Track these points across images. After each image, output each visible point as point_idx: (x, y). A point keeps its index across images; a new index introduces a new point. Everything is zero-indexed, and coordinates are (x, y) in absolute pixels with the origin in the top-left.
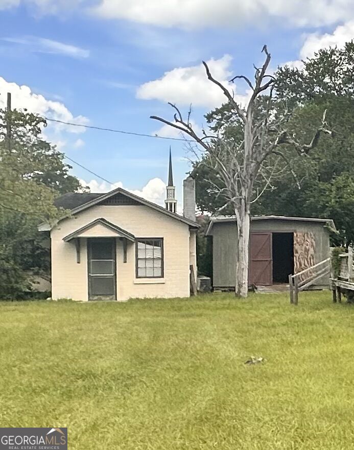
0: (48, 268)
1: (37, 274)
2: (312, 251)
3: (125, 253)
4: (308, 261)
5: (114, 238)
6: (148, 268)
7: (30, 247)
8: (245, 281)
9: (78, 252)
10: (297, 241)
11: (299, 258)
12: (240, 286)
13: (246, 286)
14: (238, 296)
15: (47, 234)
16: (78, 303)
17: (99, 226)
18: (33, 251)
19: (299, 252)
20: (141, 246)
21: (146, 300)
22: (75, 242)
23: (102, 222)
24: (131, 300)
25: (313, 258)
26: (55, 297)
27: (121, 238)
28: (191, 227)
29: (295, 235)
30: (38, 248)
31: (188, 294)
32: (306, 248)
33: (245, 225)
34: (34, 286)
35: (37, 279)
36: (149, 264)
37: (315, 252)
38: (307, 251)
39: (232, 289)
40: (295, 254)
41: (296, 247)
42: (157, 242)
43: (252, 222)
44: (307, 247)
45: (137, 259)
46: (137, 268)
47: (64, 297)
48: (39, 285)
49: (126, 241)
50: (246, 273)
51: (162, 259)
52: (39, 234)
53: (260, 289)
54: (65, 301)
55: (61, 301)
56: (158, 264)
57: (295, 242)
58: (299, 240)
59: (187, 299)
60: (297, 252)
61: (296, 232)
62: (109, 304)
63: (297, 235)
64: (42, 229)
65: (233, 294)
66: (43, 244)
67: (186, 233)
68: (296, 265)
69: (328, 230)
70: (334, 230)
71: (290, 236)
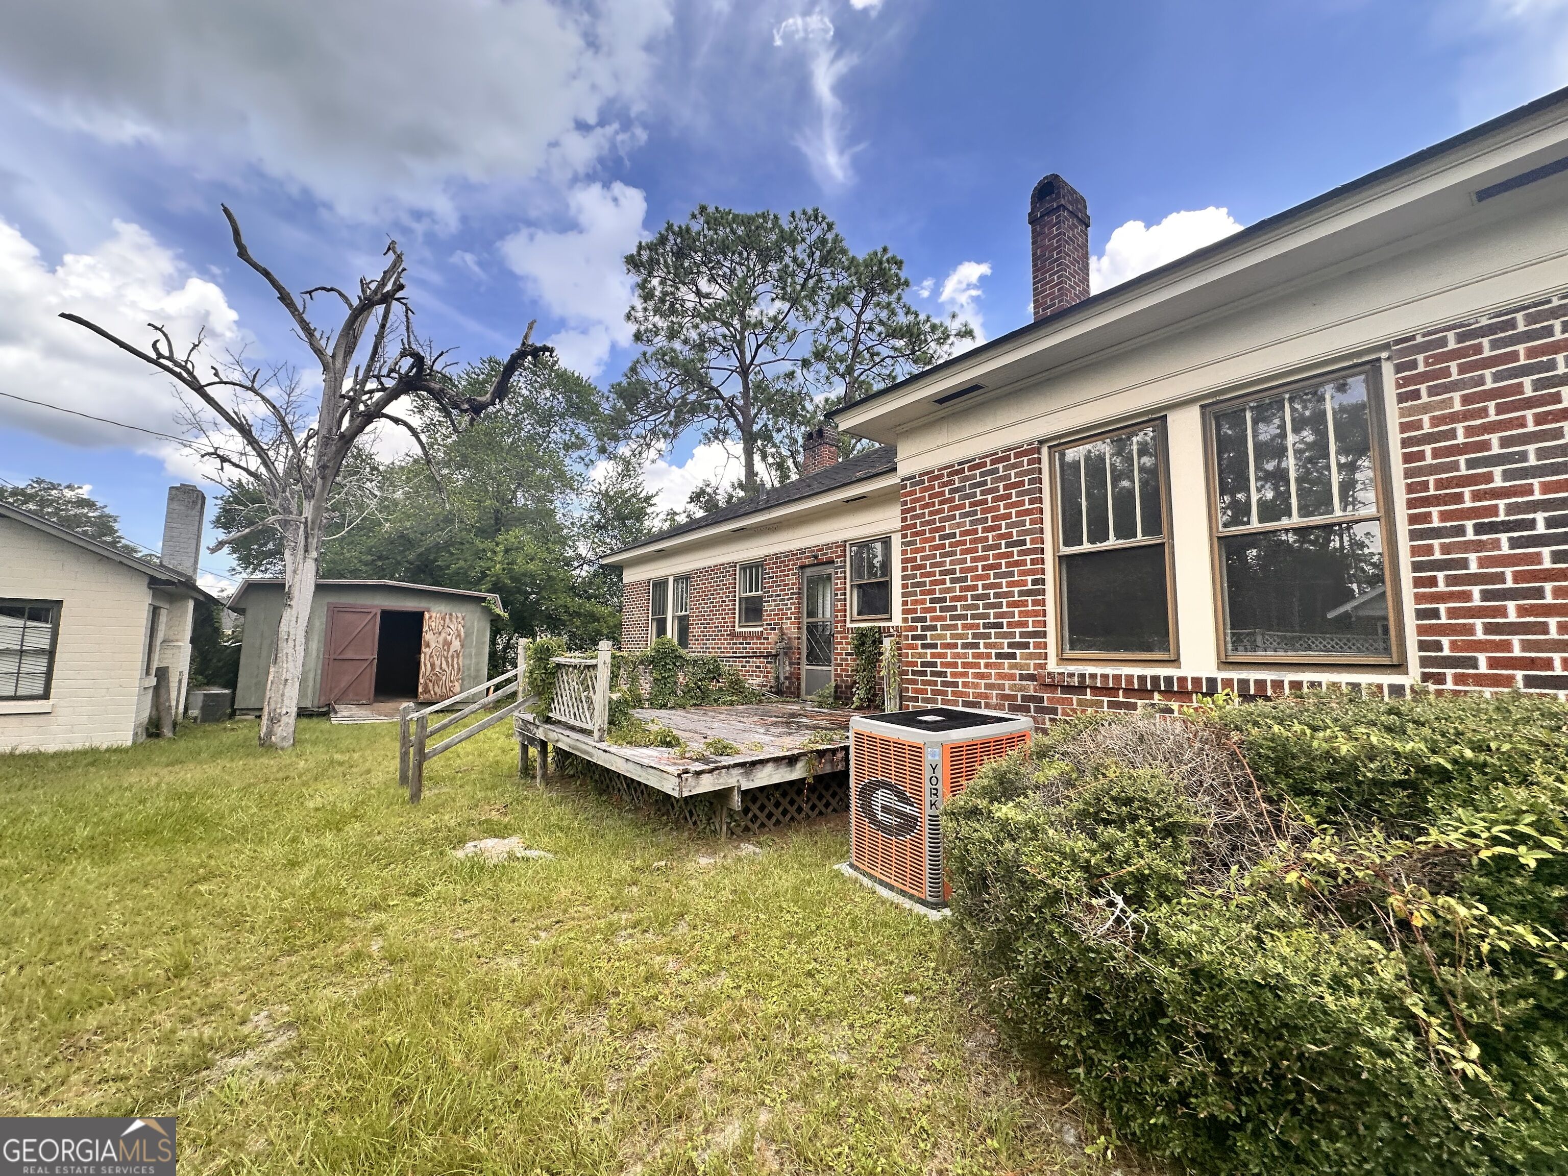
2: (456, 645)
4: (447, 662)
10: (430, 626)
11: (431, 656)
12: (273, 720)
19: (433, 645)
25: (458, 657)
29: (427, 615)
32: (445, 640)
36: (5, 665)
37: (462, 646)
38: (448, 644)
40: (423, 649)
41: (428, 636)
42: (39, 611)
44: (449, 638)
53: (345, 713)
56: (35, 665)
57: (425, 628)
58: (433, 624)
60: (428, 646)
61: (429, 611)
63: (430, 618)
67: (138, 593)
68: (425, 669)
69: (488, 611)
70: (499, 611)
71: (418, 618)
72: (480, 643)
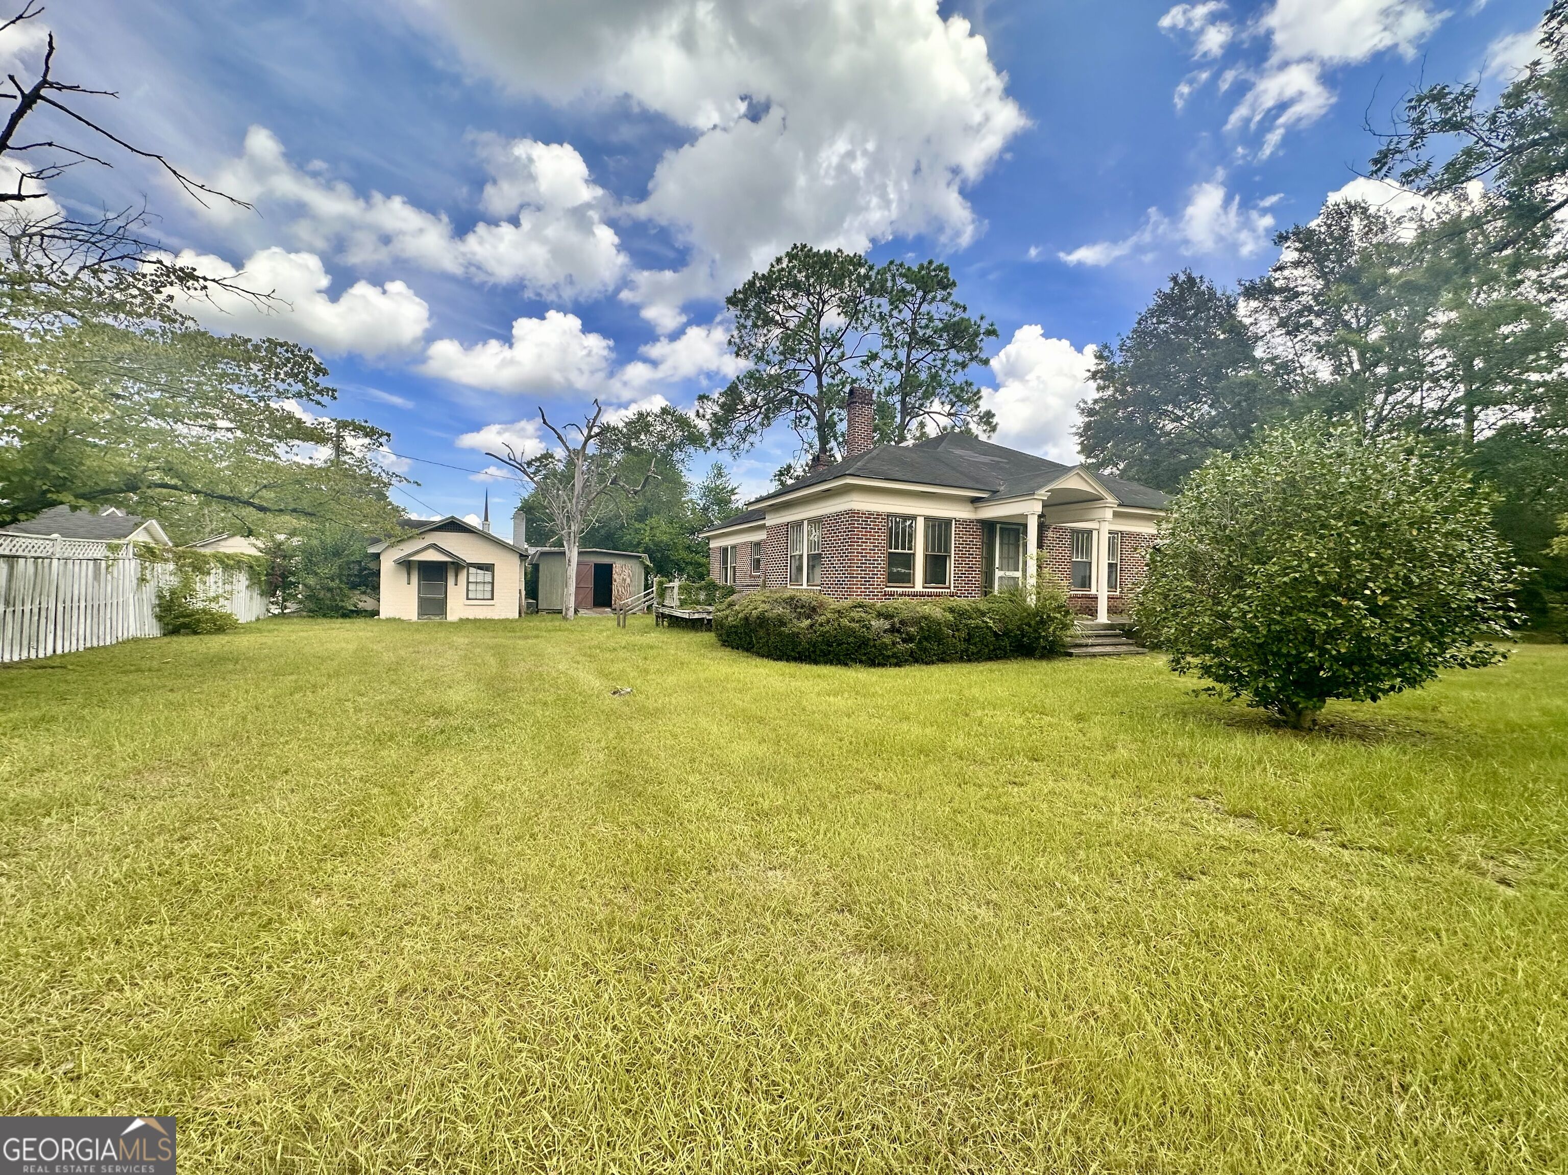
0: (376, 588)
1: (364, 593)
2: (628, 580)
3: (457, 576)
4: (625, 589)
5: (446, 563)
6: (479, 591)
7: (357, 567)
8: (572, 604)
9: (409, 574)
11: (617, 586)
12: (567, 609)
13: (572, 610)
14: (565, 618)
15: (377, 556)
16: (409, 623)
17: (431, 551)
18: (361, 571)
19: (618, 581)
20: (472, 570)
21: (476, 621)
22: (406, 565)
23: (434, 546)
24: (461, 620)
25: (630, 586)
26: (383, 615)
27: (452, 563)
28: (521, 555)
29: (614, 566)
30: (365, 569)
31: (517, 616)
32: (623, 578)
33: (573, 554)
34: (361, 605)
35: (364, 598)
36: (480, 587)
37: (631, 581)
38: (624, 580)
39: (560, 612)
40: (613, 582)
41: (615, 576)
42: (488, 568)
43: (579, 553)
44: (625, 577)
45: (468, 583)
46: (468, 590)
47: (392, 616)
48: (367, 603)
49: (458, 566)
50: (573, 598)
51: (493, 583)
52: (367, 555)
53: (582, 612)
54: (395, 619)
55: (389, 620)
56: (488, 588)
57: (614, 572)
58: (617, 570)
59: (517, 621)
60: (615, 581)
61: (615, 564)
62: (440, 624)
63: (616, 567)
64: (372, 550)
65: (559, 616)
66: (372, 565)
67: (516, 560)
68: (614, 592)
69: (642, 563)
70: (648, 563)
71: (609, 567)
72: (639, 579)
